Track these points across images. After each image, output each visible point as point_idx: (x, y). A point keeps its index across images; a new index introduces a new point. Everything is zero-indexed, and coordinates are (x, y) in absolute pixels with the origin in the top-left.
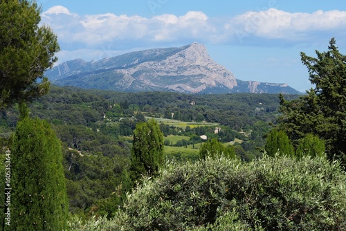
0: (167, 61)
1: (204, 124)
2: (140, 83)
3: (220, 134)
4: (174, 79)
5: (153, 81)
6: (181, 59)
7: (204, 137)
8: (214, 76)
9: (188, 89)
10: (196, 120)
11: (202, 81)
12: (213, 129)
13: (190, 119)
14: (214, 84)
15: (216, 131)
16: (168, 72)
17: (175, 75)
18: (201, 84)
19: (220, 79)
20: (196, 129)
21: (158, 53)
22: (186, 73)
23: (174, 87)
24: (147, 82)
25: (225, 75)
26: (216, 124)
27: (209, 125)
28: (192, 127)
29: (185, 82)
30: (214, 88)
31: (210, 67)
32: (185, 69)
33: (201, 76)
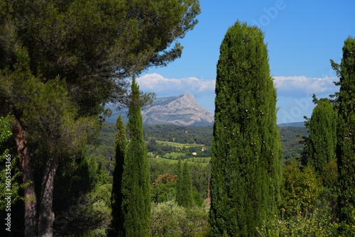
0: (169, 105)
1: (195, 145)
2: (152, 120)
3: (205, 152)
4: (173, 117)
5: (160, 118)
6: (178, 104)
7: (195, 154)
8: (199, 114)
9: (182, 123)
10: (190, 143)
11: (192, 118)
12: (201, 148)
13: (185, 142)
14: (199, 120)
15: (203, 150)
16: (169, 112)
17: (174, 114)
18: (191, 120)
19: (203, 116)
20: (190, 149)
21: (163, 100)
22: (181, 113)
23: (173, 122)
24: (156, 119)
25: (206, 114)
26: (202, 145)
27: (198, 145)
28: (187, 147)
29: (180, 119)
30: (200, 122)
31: (197, 109)
32: (181, 110)
33: (192, 115)
